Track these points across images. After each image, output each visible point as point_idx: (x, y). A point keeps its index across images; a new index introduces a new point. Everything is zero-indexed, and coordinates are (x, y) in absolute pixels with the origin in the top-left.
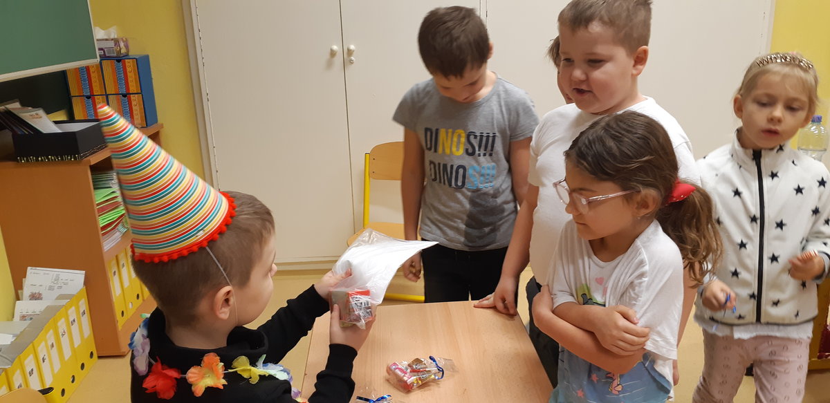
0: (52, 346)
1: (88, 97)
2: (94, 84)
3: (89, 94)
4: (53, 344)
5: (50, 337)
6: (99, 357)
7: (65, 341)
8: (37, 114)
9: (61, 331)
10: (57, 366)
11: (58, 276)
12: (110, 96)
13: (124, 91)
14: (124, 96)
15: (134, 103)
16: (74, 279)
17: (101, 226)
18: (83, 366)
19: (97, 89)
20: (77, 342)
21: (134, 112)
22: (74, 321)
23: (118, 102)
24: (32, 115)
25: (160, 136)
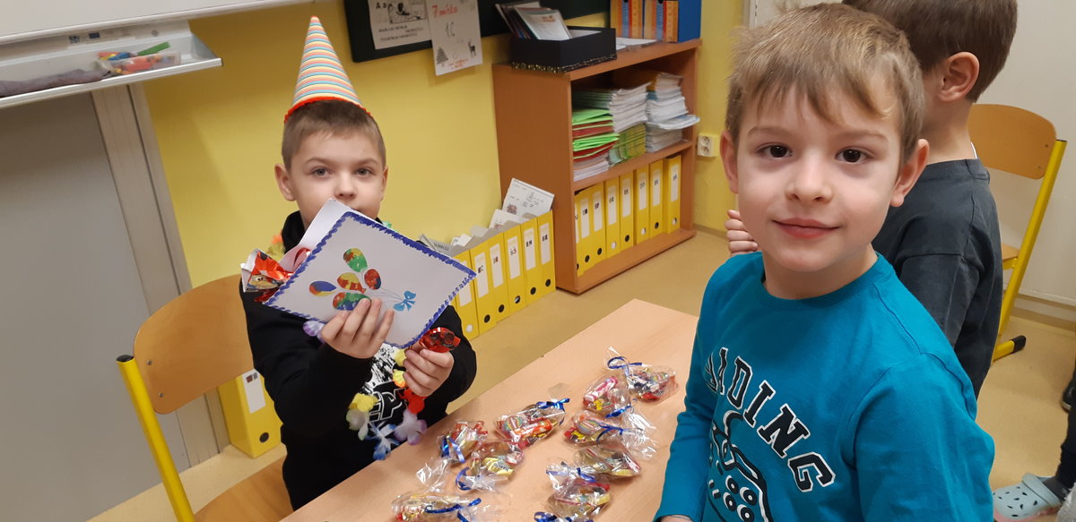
0: (497, 260)
4: (497, 258)
5: (495, 251)
6: (557, 288)
7: (514, 261)
8: (551, 17)
9: (510, 248)
10: (498, 280)
11: (533, 193)
15: (669, 11)
16: (545, 199)
17: (575, 150)
18: (533, 291)
20: (531, 263)
21: (668, 23)
22: (531, 242)
23: (653, 9)
24: (544, 18)
25: (696, 55)
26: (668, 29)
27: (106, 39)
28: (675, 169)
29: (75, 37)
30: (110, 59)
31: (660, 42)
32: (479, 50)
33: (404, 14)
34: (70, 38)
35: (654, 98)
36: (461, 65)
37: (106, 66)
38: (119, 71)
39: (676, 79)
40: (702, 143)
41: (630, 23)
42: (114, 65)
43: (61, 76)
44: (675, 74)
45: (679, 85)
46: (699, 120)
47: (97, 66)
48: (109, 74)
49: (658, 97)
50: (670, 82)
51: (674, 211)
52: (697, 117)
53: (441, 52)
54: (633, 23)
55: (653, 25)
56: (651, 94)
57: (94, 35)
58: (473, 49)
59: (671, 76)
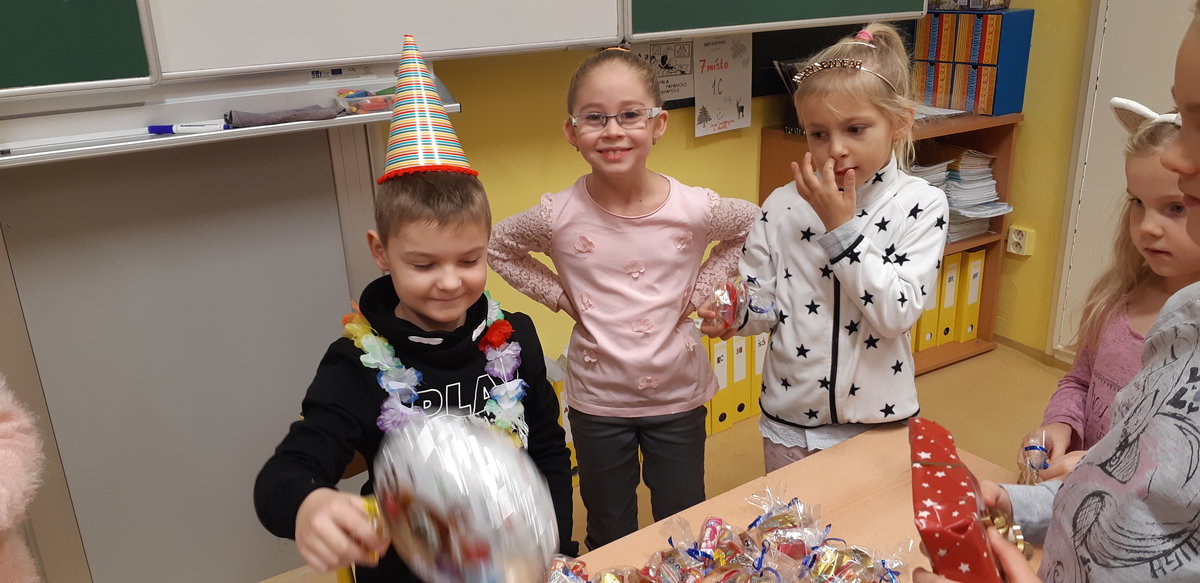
0: (741, 350)
1: (932, 64)
2: (943, 47)
3: (933, 59)
5: (740, 343)
10: (740, 374)
12: (958, 65)
13: (975, 60)
14: (975, 67)
15: (984, 79)
19: (944, 55)
21: (982, 92)
23: (965, 75)
25: (1015, 130)
26: (981, 99)
27: (347, 76)
28: (976, 266)
29: (317, 72)
30: (347, 97)
31: (969, 114)
32: (748, 111)
33: (667, 67)
34: (313, 73)
35: (958, 179)
36: (725, 127)
37: (344, 104)
38: (354, 109)
39: (988, 158)
40: (1014, 238)
41: (935, 90)
42: (350, 103)
43: (297, 111)
44: (986, 153)
45: (990, 166)
46: (1011, 210)
47: (335, 103)
48: (344, 112)
49: (961, 177)
50: (980, 161)
51: (971, 316)
52: (1009, 206)
53: (704, 111)
54: (939, 89)
55: (963, 94)
56: (953, 174)
57: (337, 71)
58: (741, 109)
59: (982, 154)
